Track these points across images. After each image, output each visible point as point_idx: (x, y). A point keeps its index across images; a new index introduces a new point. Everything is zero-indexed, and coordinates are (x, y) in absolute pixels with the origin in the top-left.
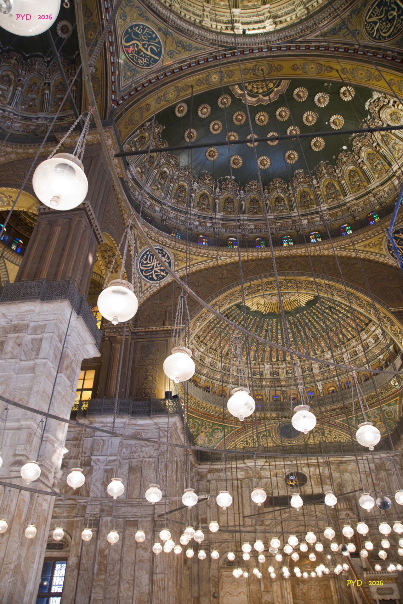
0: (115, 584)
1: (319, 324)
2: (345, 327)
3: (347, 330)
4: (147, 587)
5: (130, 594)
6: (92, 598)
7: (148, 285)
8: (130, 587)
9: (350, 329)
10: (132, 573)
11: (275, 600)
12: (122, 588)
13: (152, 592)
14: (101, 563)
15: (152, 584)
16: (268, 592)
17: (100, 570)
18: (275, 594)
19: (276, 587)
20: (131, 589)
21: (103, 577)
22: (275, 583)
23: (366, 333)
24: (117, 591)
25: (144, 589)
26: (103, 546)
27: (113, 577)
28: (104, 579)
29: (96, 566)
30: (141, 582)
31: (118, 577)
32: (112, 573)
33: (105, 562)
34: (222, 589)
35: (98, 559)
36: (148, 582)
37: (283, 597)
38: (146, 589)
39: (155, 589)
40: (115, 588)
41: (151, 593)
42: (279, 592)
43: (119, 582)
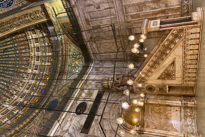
1: (10, 64)
2: (21, 53)
3: (24, 53)
9: (24, 51)
23: (31, 44)
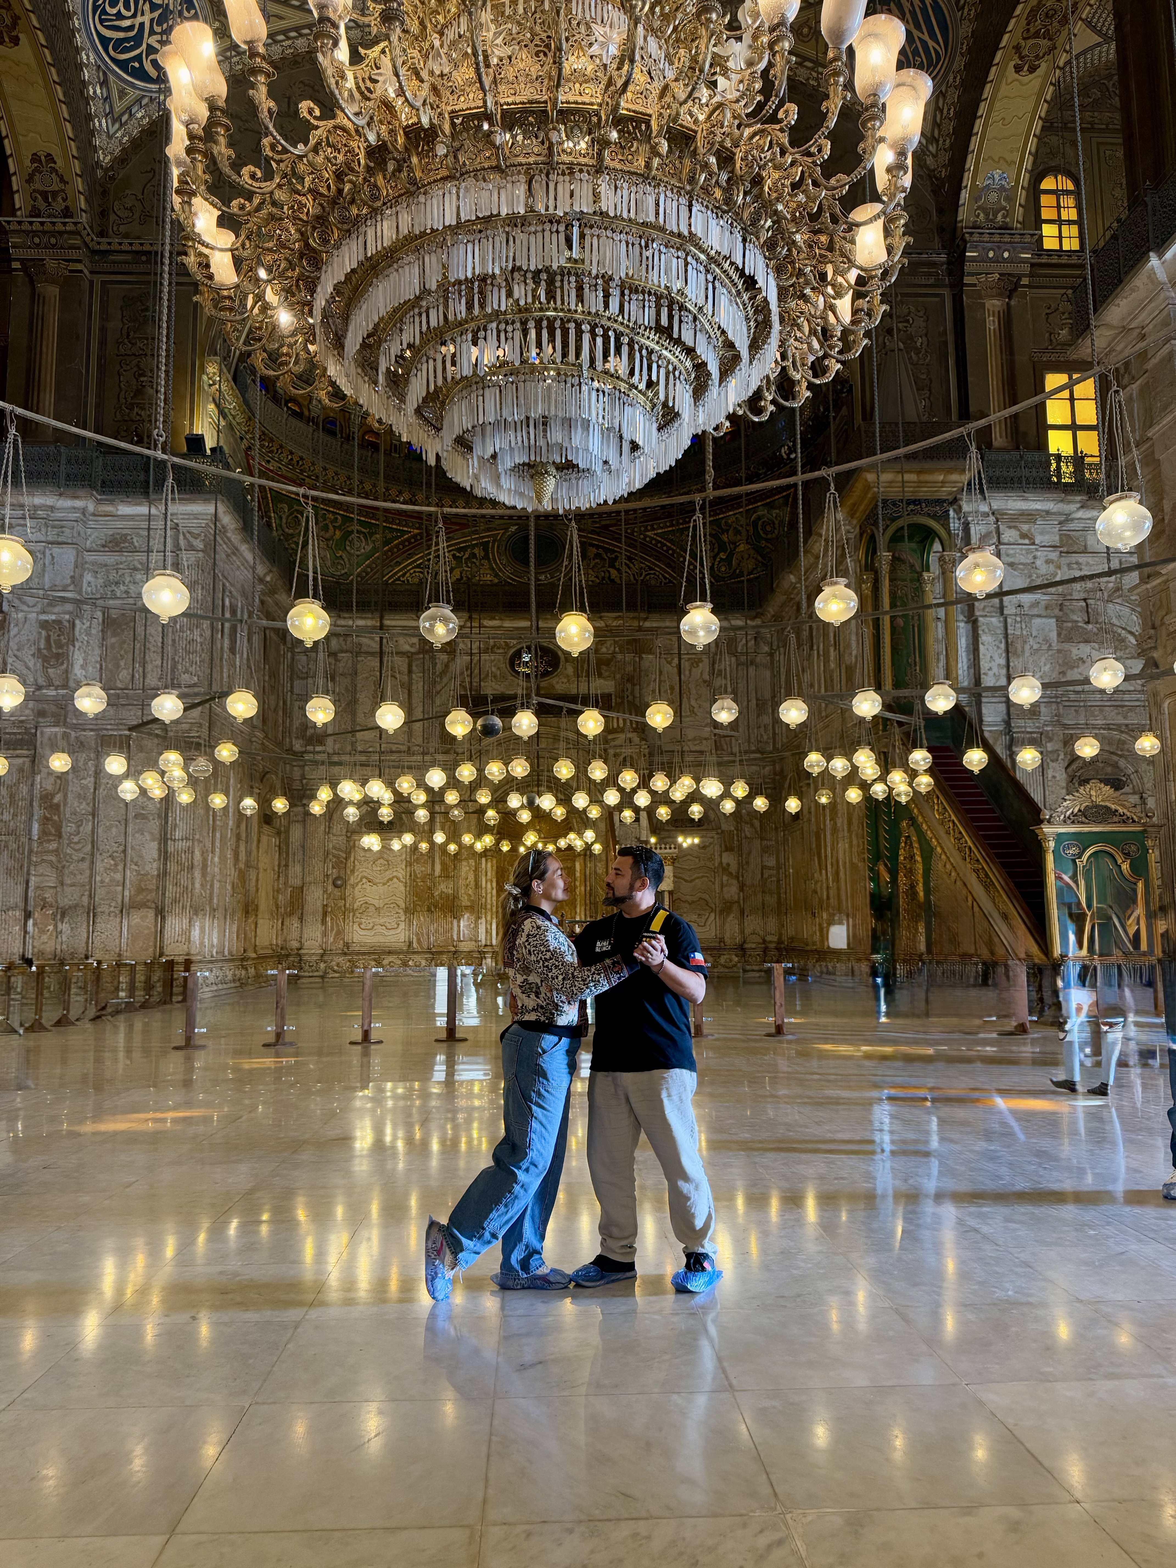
0: (83, 860)
4: (155, 865)
5: (119, 876)
6: (32, 884)
7: (132, 94)
8: (116, 865)
10: (121, 839)
11: (462, 891)
12: (99, 866)
13: (165, 873)
14: (45, 821)
15: (166, 859)
16: (448, 877)
17: (44, 833)
18: (462, 882)
19: (465, 869)
20: (120, 867)
21: (53, 846)
22: (464, 863)
24: (88, 872)
25: (148, 868)
26: (50, 788)
27: (77, 847)
28: (57, 850)
29: (36, 827)
30: (141, 857)
31: (90, 846)
32: (76, 839)
33: (56, 818)
34: (353, 871)
35: (38, 812)
36: (156, 856)
37: (477, 886)
38: (152, 868)
39: (172, 867)
40: (85, 865)
41: (163, 874)
42: (471, 877)
43: (92, 855)
